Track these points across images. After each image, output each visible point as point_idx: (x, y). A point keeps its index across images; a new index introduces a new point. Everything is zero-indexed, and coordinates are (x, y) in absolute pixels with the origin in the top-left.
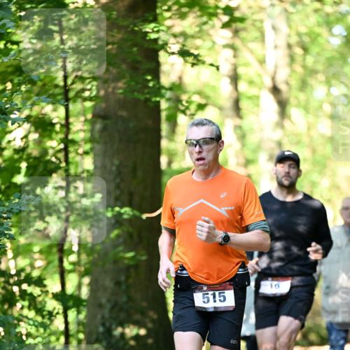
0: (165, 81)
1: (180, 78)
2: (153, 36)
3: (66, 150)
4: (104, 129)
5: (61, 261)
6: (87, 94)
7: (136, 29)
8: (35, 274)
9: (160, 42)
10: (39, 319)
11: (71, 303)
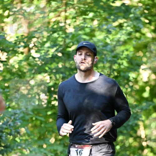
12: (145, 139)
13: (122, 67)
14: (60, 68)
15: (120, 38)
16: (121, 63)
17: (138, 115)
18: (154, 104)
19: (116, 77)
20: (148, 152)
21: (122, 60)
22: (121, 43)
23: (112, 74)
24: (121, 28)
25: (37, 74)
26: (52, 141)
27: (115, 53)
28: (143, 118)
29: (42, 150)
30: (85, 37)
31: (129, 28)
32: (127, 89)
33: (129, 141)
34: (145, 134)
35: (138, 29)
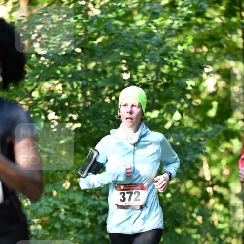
12: (211, 183)
13: (175, 69)
14: (79, 72)
15: (172, 24)
16: (173, 64)
17: (200, 145)
18: (224, 129)
19: (166, 86)
20: (215, 203)
21: (175, 58)
22: (174, 31)
23: (160, 80)
24: (173, 9)
25: (43, 81)
26: (66, 185)
27: (164, 47)
28: (208, 150)
29: (50, 199)
30: (117, 22)
31: (185, 9)
32: (182, 104)
33: (185, 186)
34: (211, 175)
35: (200, 11)
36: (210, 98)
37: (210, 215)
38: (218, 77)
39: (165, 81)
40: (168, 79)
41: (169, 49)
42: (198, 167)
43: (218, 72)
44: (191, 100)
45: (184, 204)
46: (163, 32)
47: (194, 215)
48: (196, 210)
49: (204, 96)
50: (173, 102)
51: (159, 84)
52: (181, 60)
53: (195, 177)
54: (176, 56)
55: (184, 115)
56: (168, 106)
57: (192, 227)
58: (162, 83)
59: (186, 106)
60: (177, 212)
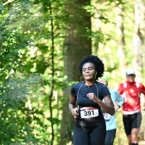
0: (94, 29)
1: (100, 29)
2: (88, 11)
3: (53, 58)
4: (68, 50)
5: (50, 104)
6: (61, 35)
7: (81, 8)
8: (40, 109)
9: (92, 14)
10: (41, 128)
11: (54, 122)
36: (32, 61)
37: (32, 131)
38: (36, 48)
39: (5, 51)
40: (7, 50)
41: (7, 32)
42: (24, 102)
43: (37, 45)
44: (21, 62)
45: (16, 124)
46: (4, 22)
47: (22, 131)
48: (23, 128)
49: (28, 60)
50: (10, 64)
51: (2, 53)
52: (14, 39)
53: (23, 108)
54: (11, 36)
55: (17, 71)
56: (7, 66)
57: (21, 138)
58: (3, 52)
59: (18, 65)
60: (12, 129)
